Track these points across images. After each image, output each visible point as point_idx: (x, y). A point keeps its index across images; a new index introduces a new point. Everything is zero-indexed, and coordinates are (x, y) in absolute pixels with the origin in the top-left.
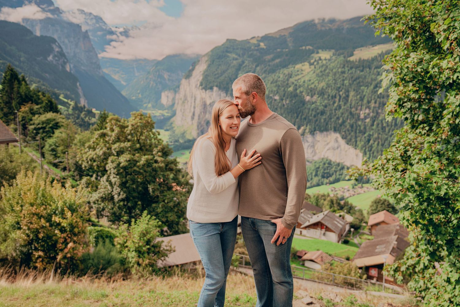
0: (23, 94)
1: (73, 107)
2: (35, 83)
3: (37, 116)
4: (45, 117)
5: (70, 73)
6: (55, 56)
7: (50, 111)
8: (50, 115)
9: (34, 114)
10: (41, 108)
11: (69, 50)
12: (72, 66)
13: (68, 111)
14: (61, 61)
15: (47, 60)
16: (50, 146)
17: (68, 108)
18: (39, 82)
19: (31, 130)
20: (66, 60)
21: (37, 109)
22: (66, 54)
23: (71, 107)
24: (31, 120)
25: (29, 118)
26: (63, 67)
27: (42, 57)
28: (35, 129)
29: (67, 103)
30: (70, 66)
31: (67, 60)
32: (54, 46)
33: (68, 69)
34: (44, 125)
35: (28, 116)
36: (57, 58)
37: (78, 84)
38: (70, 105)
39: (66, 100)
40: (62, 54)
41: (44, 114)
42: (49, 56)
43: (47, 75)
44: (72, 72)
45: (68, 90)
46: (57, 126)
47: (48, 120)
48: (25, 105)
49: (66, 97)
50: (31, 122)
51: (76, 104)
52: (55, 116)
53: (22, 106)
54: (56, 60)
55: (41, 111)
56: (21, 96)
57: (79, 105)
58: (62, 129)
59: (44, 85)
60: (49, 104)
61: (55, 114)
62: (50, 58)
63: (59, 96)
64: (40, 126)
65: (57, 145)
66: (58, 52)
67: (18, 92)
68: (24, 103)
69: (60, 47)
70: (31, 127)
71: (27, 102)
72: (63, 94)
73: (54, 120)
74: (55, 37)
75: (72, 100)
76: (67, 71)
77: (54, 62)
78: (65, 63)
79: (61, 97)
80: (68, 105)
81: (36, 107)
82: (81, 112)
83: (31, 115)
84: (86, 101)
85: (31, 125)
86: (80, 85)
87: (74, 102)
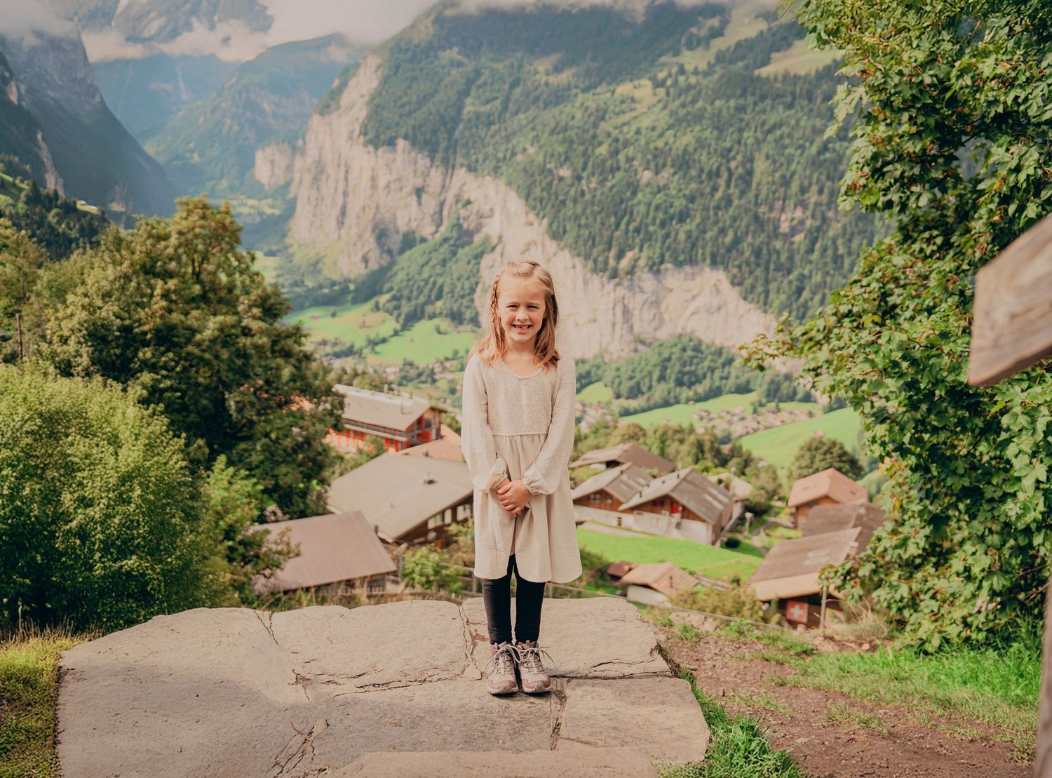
1: (27, 196)
5: (20, 106)
12: (23, 88)
13: (14, 206)
17: (17, 198)
20: (7, 74)
22: (8, 58)
23: (23, 195)
26: (2, 92)
29: (14, 185)
30: (18, 89)
31: (12, 74)
33: (13, 97)
37: (39, 137)
38: (21, 190)
39: (10, 179)
44: (24, 104)
45: (15, 154)
49: (10, 169)
51: (35, 188)
57: (43, 192)
58: (4, 256)
72: (2, 162)
75: (25, 176)
76: (12, 102)
78: (5, 81)
80: (13, 190)
82: (49, 210)
84: (61, 181)
86: (43, 138)
87: (30, 182)
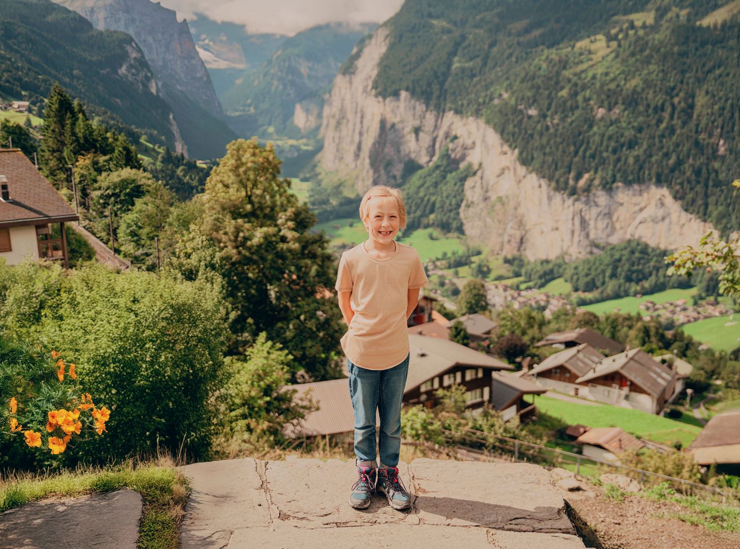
0: (80, 135)
1: (163, 157)
2: (98, 115)
3: (104, 174)
4: (119, 176)
5: (158, 95)
6: (131, 66)
7: (126, 165)
8: (127, 173)
9: (99, 171)
10: (111, 159)
11: (154, 56)
12: (160, 84)
13: (154, 164)
14: (142, 75)
15: (117, 73)
16: (129, 226)
17: (156, 159)
18: (105, 113)
19: (96, 199)
20: (149, 74)
21: (105, 161)
22: (150, 63)
23: (160, 157)
24: (95, 181)
25: (92, 177)
26: (146, 86)
27: (108, 69)
28: (101, 197)
29: (154, 150)
30: (157, 85)
31: (152, 74)
32: (129, 48)
33: (153, 90)
34: (117, 191)
35: (90, 174)
36: (134, 71)
37: (171, 117)
38: (158, 153)
39: (151, 146)
40: (142, 63)
41: (117, 170)
42: (121, 66)
43: (118, 100)
44: (160, 94)
45: (155, 129)
46: (138, 192)
47: (123, 181)
48: (83, 155)
49: (151, 139)
50: (96, 185)
51: (168, 152)
52: (135, 174)
53: (80, 158)
54: (133, 74)
55: (112, 166)
56: (77, 140)
57: (174, 154)
58: (147, 198)
59: (113, 119)
60: (125, 152)
61: (134, 171)
62: (123, 70)
63: (139, 137)
64: (110, 192)
65: (139, 224)
66: (135, 59)
67: (74, 134)
68: (83, 152)
69: (139, 50)
70: (95, 194)
71: (88, 150)
72: (146, 134)
73: (134, 181)
74: (131, 32)
75: (161, 144)
76: (152, 94)
77: (130, 78)
78: (148, 79)
79: (142, 140)
80: (153, 154)
81: (102, 159)
82: (178, 167)
83: (95, 173)
84: (186, 147)
85: (95, 189)
86: (174, 118)
87: (165, 148)
